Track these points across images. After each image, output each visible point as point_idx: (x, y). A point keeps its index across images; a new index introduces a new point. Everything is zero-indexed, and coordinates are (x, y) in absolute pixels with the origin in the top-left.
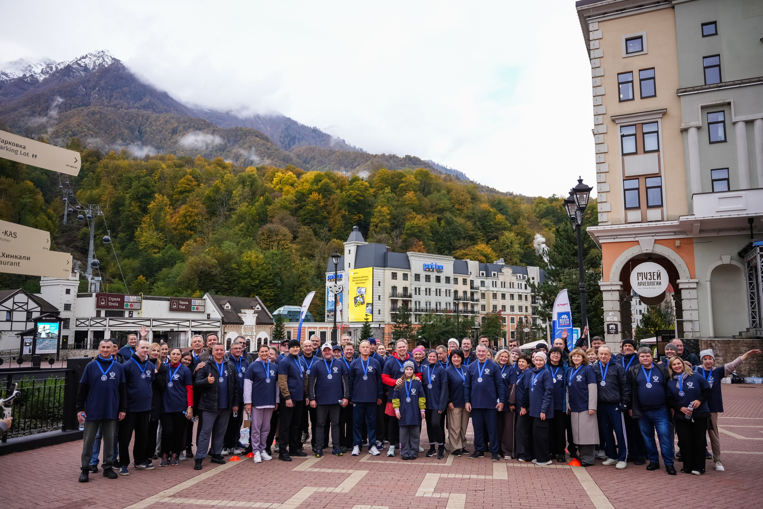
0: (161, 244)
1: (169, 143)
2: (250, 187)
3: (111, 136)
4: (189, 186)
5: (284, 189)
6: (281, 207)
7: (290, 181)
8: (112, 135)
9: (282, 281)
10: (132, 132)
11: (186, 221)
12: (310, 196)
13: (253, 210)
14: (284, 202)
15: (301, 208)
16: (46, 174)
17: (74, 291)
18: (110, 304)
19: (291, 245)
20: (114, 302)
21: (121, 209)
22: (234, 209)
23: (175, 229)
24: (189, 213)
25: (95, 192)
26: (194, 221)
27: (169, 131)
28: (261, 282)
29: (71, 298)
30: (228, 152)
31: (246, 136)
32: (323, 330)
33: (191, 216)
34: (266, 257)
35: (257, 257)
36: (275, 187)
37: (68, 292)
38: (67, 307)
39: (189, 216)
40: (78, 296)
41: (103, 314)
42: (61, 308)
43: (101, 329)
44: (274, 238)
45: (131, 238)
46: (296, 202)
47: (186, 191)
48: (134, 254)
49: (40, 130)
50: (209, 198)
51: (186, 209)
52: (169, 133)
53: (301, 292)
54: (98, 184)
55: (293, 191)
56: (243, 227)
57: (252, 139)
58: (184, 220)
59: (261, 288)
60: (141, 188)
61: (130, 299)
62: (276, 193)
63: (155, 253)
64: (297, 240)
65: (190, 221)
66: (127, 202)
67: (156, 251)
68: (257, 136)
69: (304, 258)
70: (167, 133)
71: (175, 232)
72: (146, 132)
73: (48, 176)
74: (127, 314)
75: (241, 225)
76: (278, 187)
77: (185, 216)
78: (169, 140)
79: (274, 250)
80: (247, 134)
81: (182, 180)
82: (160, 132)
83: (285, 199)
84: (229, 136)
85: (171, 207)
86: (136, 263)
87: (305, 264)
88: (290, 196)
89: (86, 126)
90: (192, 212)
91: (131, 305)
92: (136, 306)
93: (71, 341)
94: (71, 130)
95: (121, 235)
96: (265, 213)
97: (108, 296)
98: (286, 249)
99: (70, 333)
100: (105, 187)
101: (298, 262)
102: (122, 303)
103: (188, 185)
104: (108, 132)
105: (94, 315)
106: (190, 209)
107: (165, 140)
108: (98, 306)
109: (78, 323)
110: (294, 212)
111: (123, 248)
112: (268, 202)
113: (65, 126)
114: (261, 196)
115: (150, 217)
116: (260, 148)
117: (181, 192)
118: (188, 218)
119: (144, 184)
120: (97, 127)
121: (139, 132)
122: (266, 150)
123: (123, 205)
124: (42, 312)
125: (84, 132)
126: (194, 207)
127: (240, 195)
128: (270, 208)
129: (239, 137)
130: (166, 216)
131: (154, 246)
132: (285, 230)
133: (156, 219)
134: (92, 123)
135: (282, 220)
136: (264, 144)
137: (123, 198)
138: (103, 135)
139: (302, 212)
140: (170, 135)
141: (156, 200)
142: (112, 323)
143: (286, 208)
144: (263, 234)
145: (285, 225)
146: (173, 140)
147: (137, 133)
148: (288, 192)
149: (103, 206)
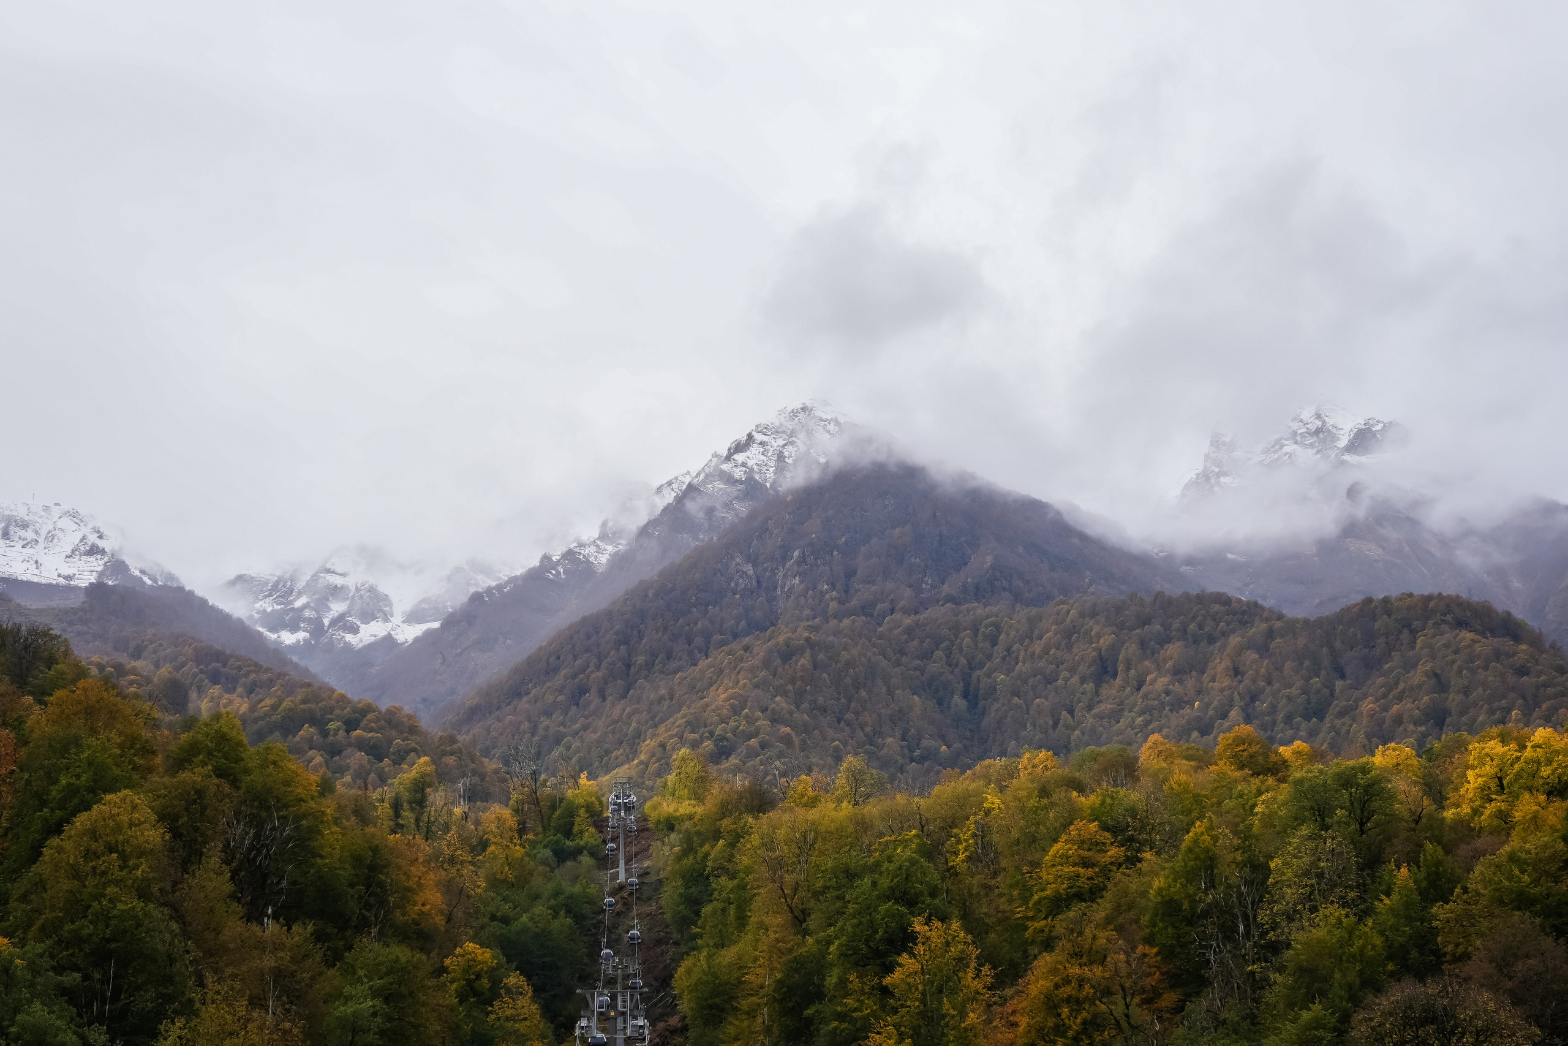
1: (1090, 721)
2: (1354, 827)
3: (860, 734)
4: (1090, 872)
5: (1518, 815)
6: (1501, 902)
7: (1545, 772)
8: (862, 726)
10: (940, 703)
11: (1060, 1029)
13: (1369, 935)
14: (1511, 877)
16: (569, 911)
21: (808, 1012)
22: (1275, 948)
24: (1067, 991)
25: (727, 956)
26: (1095, 1023)
27: (1083, 668)
30: (1341, 714)
31: (1414, 633)
33: (1078, 1001)
36: (1476, 812)
39: (1068, 1000)
47: (1079, 897)
49: (608, 752)
50: (1169, 908)
51: (1054, 971)
52: (1083, 680)
54: (741, 922)
56: (1317, 1024)
57: (1441, 641)
58: (1051, 1022)
60: (883, 908)
62: (1479, 843)
65: (1076, 1025)
66: (832, 979)
68: (1461, 624)
70: (1075, 680)
72: (993, 689)
73: (579, 918)
75: (1305, 1015)
76: (1490, 809)
77: (1051, 1004)
78: (1090, 708)
80: (1416, 624)
81: (1056, 847)
82: (1050, 680)
83: (1512, 858)
84: (1338, 645)
85: (985, 970)
88: (1537, 842)
89: (764, 710)
90: (1081, 982)
94: (712, 734)
96: (1425, 940)
100: (763, 927)
103: (1086, 863)
104: (849, 716)
106: (1075, 970)
107: (1071, 712)
112: (1437, 888)
113: (689, 723)
114: (1400, 864)
115: (897, 1026)
116: (1481, 675)
117: (1057, 905)
118: (1065, 1011)
119: (892, 889)
120: (805, 706)
121: (965, 695)
122: (1511, 679)
123: (819, 995)
125: (756, 734)
127: (1306, 874)
128: (1440, 912)
129: (1381, 642)
130: (963, 1015)
134: (785, 694)
135: (1501, 968)
136: (1497, 655)
138: (830, 733)
140: (1089, 687)
141: (920, 949)
143: (1523, 901)
146: (1105, 707)
147: (958, 701)
148: (1535, 822)
149: (752, 1014)
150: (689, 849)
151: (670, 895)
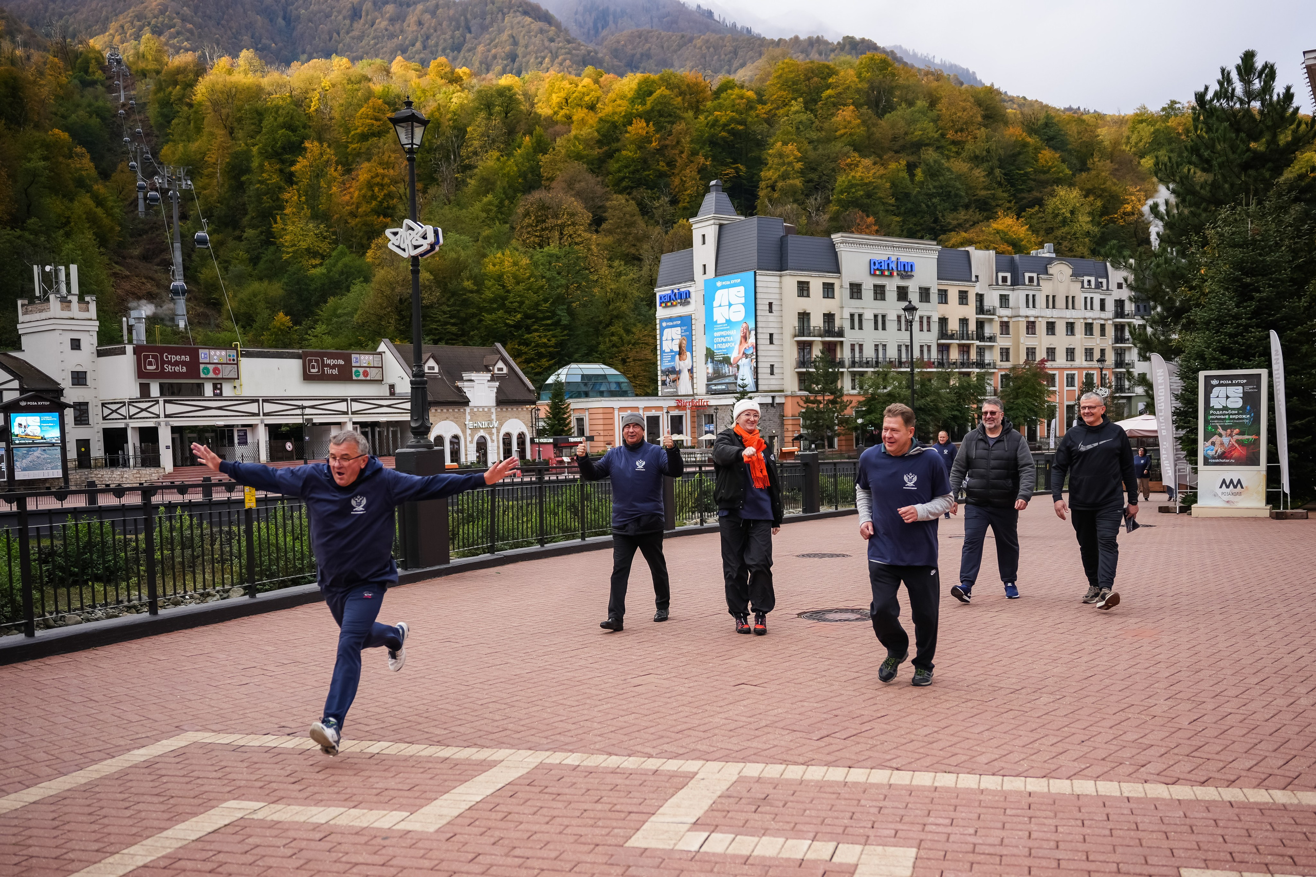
0: (324, 247)
1: (348, 40)
2: (503, 115)
3: (229, 32)
4: (379, 123)
5: (575, 118)
6: (569, 157)
7: (587, 98)
8: (230, 29)
9: (571, 312)
10: (271, 21)
11: (374, 197)
12: (629, 128)
13: (511, 166)
14: (574, 146)
15: (610, 155)
16: (98, 115)
17: (90, 342)
18: (168, 368)
19: (587, 235)
20: (176, 363)
21: (243, 178)
22: (470, 167)
23: (353, 215)
24: (378, 180)
25: (194, 146)
26: (390, 196)
27: (344, 12)
28: (527, 316)
29: (84, 359)
30: (469, 50)
31: (504, 15)
32: (653, 413)
33: (382, 185)
34: (535, 264)
35: (515, 264)
36: (556, 113)
37: (76, 344)
38: (79, 378)
39: (378, 184)
40: (100, 354)
41: (155, 390)
42: (65, 382)
43: (150, 424)
44: (550, 222)
45: (269, 239)
46: (600, 143)
47: (373, 135)
48: (275, 271)
49: (90, 27)
51: (370, 171)
52: (344, 18)
53: (613, 334)
54: (199, 130)
55: (592, 119)
56: (490, 203)
57: (516, 20)
58: (370, 193)
59: (529, 330)
60: (280, 132)
61: (212, 356)
62: (557, 128)
63: (314, 267)
64: (604, 226)
65: (381, 196)
66: (255, 164)
67: (317, 261)
68: (526, 13)
69: (616, 263)
70: (340, 17)
71: (353, 222)
72: (298, 17)
73: (103, 119)
74: (208, 390)
75: (485, 200)
76: (562, 113)
77: (370, 185)
78: (348, 33)
79: (552, 248)
80: (505, 10)
81: (363, 109)
82: (328, 16)
83: (576, 137)
84: (469, 16)
85: (339, 167)
86: (276, 289)
87: (619, 274)
88: (585, 131)
89: (178, 14)
90: (383, 176)
91: (216, 371)
92: (227, 372)
93: (97, 451)
94: (149, 24)
95: (250, 233)
96: (535, 170)
97: (162, 351)
98: (576, 244)
99: (94, 434)
100: (212, 134)
101: (604, 271)
102: (194, 367)
103: (377, 119)
104: (223, 22)
105: (136, 393)
106: (381, 171)
107: (338, 34)
108: (141, 373)
109: (106, 412)
110: (597, 166)
111: (254, 260)
112: (541, 147)
113: (136, 16)
114: (524, 134)
115: (298, 191)
116: (533, 39)
117: (364, 137)
118: (376, 189)
119: (284, 123)
120: (200, 14)
121: (284, 19)
122: (547, 43)
123: (248, 170)
124: (22, 390)
125: (174, 26)
126: (387, 165)
127: (483, 135)
128: (544, 159)
129: (489, 17)
130: (330, 187)
131: (311, 253)
132: (577, 205)
133: (312, 195)
134: (188, 6)
135: (570, 185)
136: (541, 31)
137: (246, 156)
138: (214, 30)
139: (613, 166)
140: (348, 22)
141: (308, 155)
142: (172, 409)
143: (579, 157)
144: (527, 214)
145: (579, 195)
146: (356, 33)
147: (281, 22)
148: (583, 122)
149: (211, 176)
150: (160, 89)
151: (152, 111)
